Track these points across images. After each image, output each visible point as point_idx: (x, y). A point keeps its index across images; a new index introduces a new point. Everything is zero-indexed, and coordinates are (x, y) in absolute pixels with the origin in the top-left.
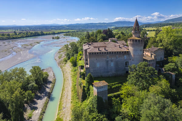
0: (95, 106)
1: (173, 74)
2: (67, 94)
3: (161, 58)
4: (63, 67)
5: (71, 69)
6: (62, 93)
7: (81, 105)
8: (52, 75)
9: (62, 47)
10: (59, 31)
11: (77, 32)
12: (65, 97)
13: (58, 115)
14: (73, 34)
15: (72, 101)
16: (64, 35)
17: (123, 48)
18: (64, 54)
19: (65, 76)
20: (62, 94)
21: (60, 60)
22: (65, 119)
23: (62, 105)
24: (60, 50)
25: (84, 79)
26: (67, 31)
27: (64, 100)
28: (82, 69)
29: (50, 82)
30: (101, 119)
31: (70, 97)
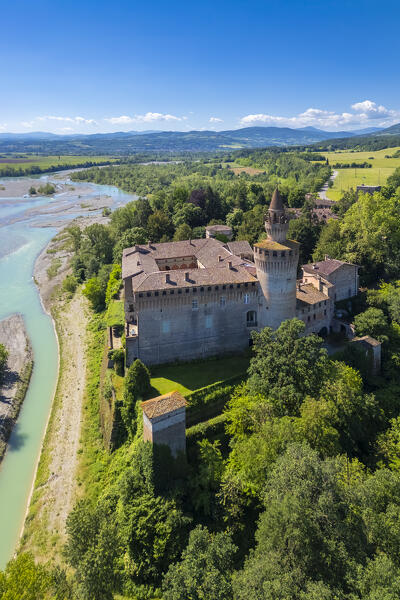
0: (148, 474)
1: (374, 343)
2: (67, 422)
3: (350, 291)
4: (62, 314)
5: (86, 321)
6: (52, 417)
7: (109, 462)
8: (23, 346)
9: (61, 229)
10: (55, 161)
11: (118, 163)
12: (61, 432)
13: (34, 502)
14: (102, 174)
15: (81, 446)
16: (74, 178)
17: (242, 270)
18: (66, 259)
19: (65, 349)
20: (50, 422)
21: (53, 283)
22: (55, 518)
23: (50, 466)
24: (54, 240)
25: (121, 373)
26: (83, 160)
27: (57, 445)
28: (118, 335)
29: (14, 378)
30: (164, 513)
31: (76, 435)
